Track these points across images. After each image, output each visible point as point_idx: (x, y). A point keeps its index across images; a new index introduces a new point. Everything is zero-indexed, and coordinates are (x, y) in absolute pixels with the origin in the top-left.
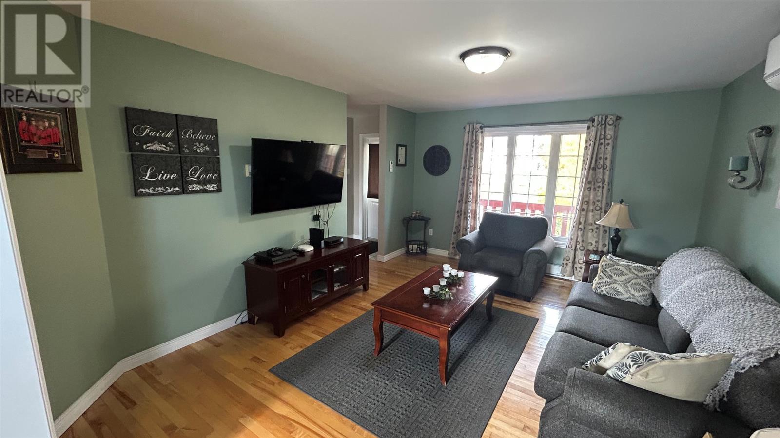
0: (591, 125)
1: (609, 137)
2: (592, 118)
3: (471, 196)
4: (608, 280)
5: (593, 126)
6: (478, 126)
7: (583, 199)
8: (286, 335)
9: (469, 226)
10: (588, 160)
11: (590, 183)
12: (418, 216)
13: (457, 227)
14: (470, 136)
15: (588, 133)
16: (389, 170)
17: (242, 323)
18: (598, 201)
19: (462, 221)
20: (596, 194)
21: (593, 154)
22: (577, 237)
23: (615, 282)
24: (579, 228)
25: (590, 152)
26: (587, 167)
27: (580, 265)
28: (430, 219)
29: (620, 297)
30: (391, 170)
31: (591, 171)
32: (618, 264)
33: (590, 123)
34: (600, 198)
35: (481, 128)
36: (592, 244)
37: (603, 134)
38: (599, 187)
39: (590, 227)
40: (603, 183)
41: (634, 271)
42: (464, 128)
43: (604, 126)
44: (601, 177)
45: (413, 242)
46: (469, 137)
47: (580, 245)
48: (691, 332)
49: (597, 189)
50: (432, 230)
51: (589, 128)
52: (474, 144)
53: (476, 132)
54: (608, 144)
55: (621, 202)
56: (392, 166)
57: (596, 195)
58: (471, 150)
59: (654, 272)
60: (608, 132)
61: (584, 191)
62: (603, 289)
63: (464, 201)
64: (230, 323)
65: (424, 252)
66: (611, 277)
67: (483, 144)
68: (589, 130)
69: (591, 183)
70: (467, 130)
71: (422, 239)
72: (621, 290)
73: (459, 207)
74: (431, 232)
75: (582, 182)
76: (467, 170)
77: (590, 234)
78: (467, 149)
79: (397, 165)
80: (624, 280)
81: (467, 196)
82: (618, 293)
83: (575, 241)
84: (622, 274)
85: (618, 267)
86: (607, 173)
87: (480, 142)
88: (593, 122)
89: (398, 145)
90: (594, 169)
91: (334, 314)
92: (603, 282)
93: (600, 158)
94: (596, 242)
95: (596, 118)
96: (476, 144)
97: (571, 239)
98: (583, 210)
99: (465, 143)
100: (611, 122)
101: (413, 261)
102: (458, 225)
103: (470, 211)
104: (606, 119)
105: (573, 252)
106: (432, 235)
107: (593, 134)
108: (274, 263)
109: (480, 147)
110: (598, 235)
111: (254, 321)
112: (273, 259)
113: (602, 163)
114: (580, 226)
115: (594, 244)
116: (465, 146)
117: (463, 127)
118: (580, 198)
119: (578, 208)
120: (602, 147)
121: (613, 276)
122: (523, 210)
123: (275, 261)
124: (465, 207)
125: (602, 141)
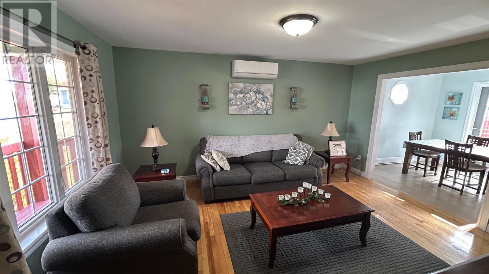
55: (153, 126)
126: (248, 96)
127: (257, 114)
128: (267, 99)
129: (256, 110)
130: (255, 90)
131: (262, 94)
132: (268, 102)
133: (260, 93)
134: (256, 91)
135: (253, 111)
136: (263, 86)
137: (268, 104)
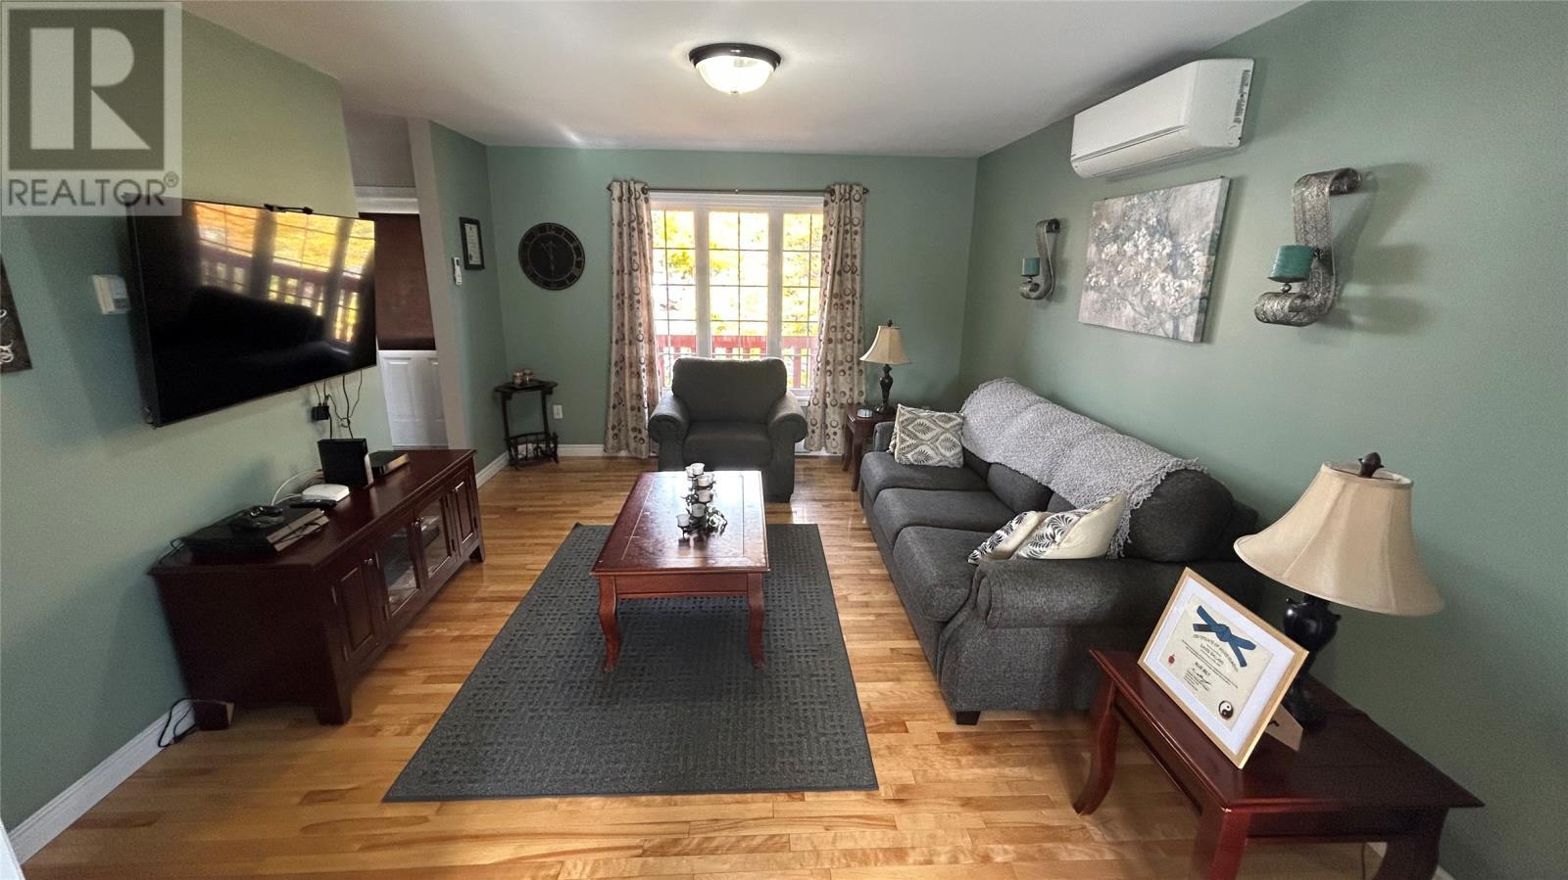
0: (829, 201)
1: (856, 222)
2: (829, 187)
3: (642, 329)
4: (914, 442)
5: (833, 201)
6: (639, 187)
7: (828, 323)
8: (356, 714)
9: (645, 389)
10: (829, 258)
11: (836, 296)
12: (531, 380)
13: (617, 393)
14: (624, 208)
15: (827, 213)
16: (455, 280)
17: (178, 739)
18: (849, 325)
19: (627, 381)
20: (845, 313)
21: (837, 248)
22: (825, 386)
23: (922, 442)
24: (826, 371)
25: (832, 245)
26: (830, 270)
27: (833, 430)
28: (556, 385)
29: (930, 463)
30: (459, 280)
31: (837, 277)
32: (919, 418)
33: (827, 195)
34: (850, 321)
35: (644, 191)
36: (845, 394)
37: (848, 215)
38: (848, 302)
39: (841, 368)
40: (853, 296)
41: (941, 423)
42: (609, 188)
43: (848, 202)
44: (850, 287)
45: (525, 437)
46: (621, 209)
47: (831, 397)
48: (1050, 483)
49: (847, 306)
50: (560, 407)
51: (826, 203)
52: (635, 224)
53: (636, 199)
54: (856, 233)
55: (890, 324)
56: (458, 268)
57: (844, 316)
58: (630, 236)
59: (959, 420)
60: (854, 212)
61: (829, 312)
62: (909, 456)
63: (627, 341)
64: (141, 750)
65: (552, 455)
66: (916, 437)
67: (650, 225)
68: (827, 209)
69: (839, 298)
70: (616, 193)
71: (541, 429)
72: (930, 452)
73: (617, 352)
74: (558, 412)
75: (825, 296)
76: (626, 277)
77: (841, 379)
78: (621, 234)
79: (467, 266)
80: (932, 438)
81: (632, 329)
82: (928, 457)
83: (822, 391)
84: (928, 429)
85: (922, 421)
86: (858, 278)
87: (645, 221)
88: (832, 195)
89: (463, 221)
90: (840, 273)
91: (445, 630)
92: (908, 446)
93: (847, 256)
94: (851, 390)
95: (837, 188)
96: (639, 224)
97: (817, 390)
98: (830, 341)
99: (615, 221)
100: (857, 197)
101: (529, 480)
102: (618, 390)
103: (643, 360)
104: (851, 191)
105: (820, 411)
106: (561, 416)
107: (835, 214)
108: (279, 547)
109: (646, 231)
110: (852, 379)
111: (226, 718)
112: (271, 539)
113: (849, 263)
114: (828, 368)
115: (848, 393)
116: (615, 227)
117: (604, 188)
118: (825, 323)
119: (822, 337)
120: (848, 236)
121: (919, 434)
122: (730, 350)
123: (277, 542)
124: (631, 353)
125: (848, 227)
126: (1129, 247)
127: (1143, 331)
128: (1187, 257)
129: (1143, 312)
130: (1151, 222)
131: (1171, 239)
132: (1186, 278)
133: (1167, 234)
134: (1155, 224)
135: (1135, 319)
136: (1179, 198)
137: (1187, 284)
